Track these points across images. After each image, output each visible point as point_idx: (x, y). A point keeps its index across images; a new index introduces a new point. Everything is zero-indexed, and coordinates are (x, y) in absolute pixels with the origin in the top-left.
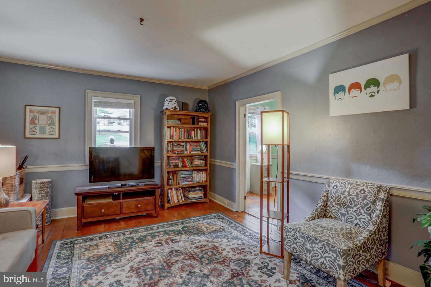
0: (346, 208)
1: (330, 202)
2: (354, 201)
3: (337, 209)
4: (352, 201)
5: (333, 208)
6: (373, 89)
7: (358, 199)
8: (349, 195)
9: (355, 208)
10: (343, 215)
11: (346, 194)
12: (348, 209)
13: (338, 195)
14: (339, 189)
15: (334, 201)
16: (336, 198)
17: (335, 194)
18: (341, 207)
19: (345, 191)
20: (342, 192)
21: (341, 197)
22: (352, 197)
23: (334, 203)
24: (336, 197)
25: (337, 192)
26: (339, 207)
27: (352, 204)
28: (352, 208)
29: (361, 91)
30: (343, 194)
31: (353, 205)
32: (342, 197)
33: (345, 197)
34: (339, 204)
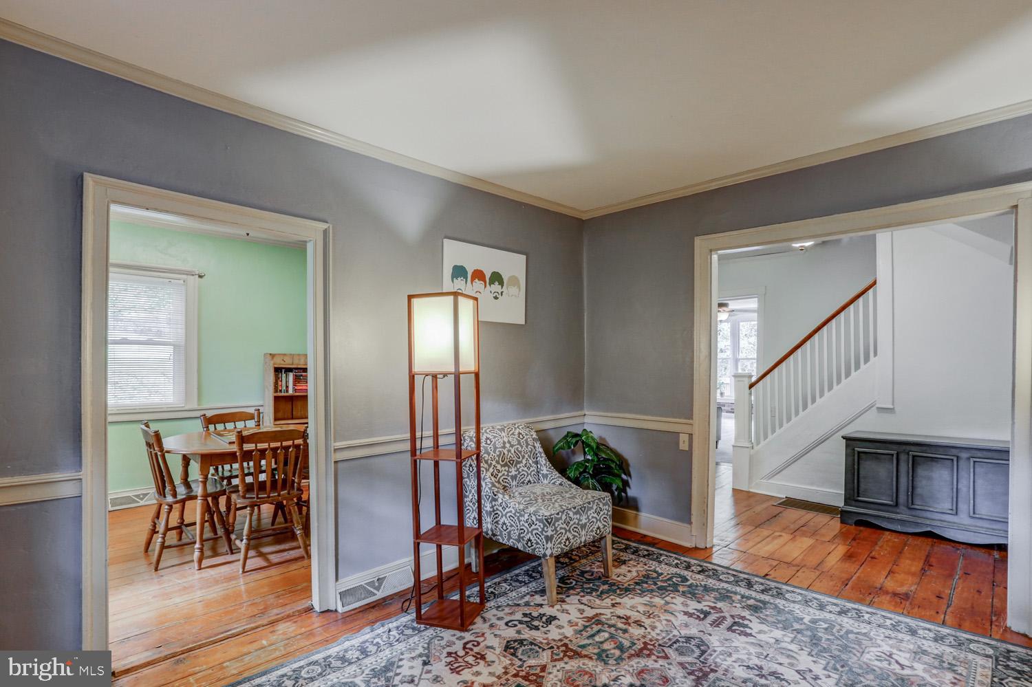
0: (516, 466)
1: (493, 467)
2: (520, 452)
3: (506, 473)
4: (517, 452)
5: (500, 475)
6: (496, 287)
7: (522, 447)
8: (512, 446)
9: (524, 462)
10: (514, 478)
11: (508, 445)
12: (518, 466)
13: (499, 451)
14: (495, 443)
15: (498, 462)
16: (499, 456)
17: (495, 452)
18: (509, 467)
19: (504, 443)
20: (502, 445)
21: (504, 454)
22: (516, 447)
23: (499, 467)
24: (497, 456)
25: (495, 448)
26: (507, 468)
27: (519, 458)
28: (521, 462)
29: (485, 286)
30: (504, 447)
31: (521, 458)
32: (506, 453)
33: (509, 451)
34: (506, 465)
